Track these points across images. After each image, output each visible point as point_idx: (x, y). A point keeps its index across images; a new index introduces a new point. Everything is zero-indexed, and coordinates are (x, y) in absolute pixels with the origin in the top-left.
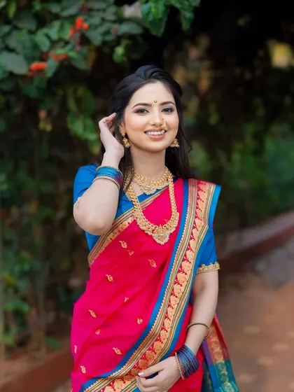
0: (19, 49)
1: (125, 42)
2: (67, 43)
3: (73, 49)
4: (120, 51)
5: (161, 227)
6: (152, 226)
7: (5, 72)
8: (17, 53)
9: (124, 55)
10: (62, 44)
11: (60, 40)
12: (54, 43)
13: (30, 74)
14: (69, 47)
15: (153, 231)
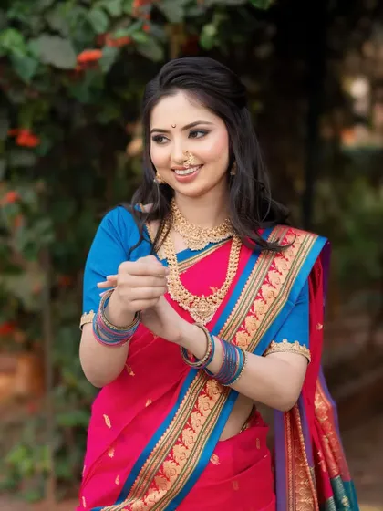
0: (65, 31)
1: (218, 17)
2: (134, 20)
3: (141, 30)
4: (210, 30)
5: (203, 299)
6: (190, 297)
7: (41, 65)
8: (62, 37)
9: (216, 36)
10: (127, 22)
11: (124, 15)
12: (114, 21)
13: (78, 68)
14: (136, 26)
15: (191, 303)
